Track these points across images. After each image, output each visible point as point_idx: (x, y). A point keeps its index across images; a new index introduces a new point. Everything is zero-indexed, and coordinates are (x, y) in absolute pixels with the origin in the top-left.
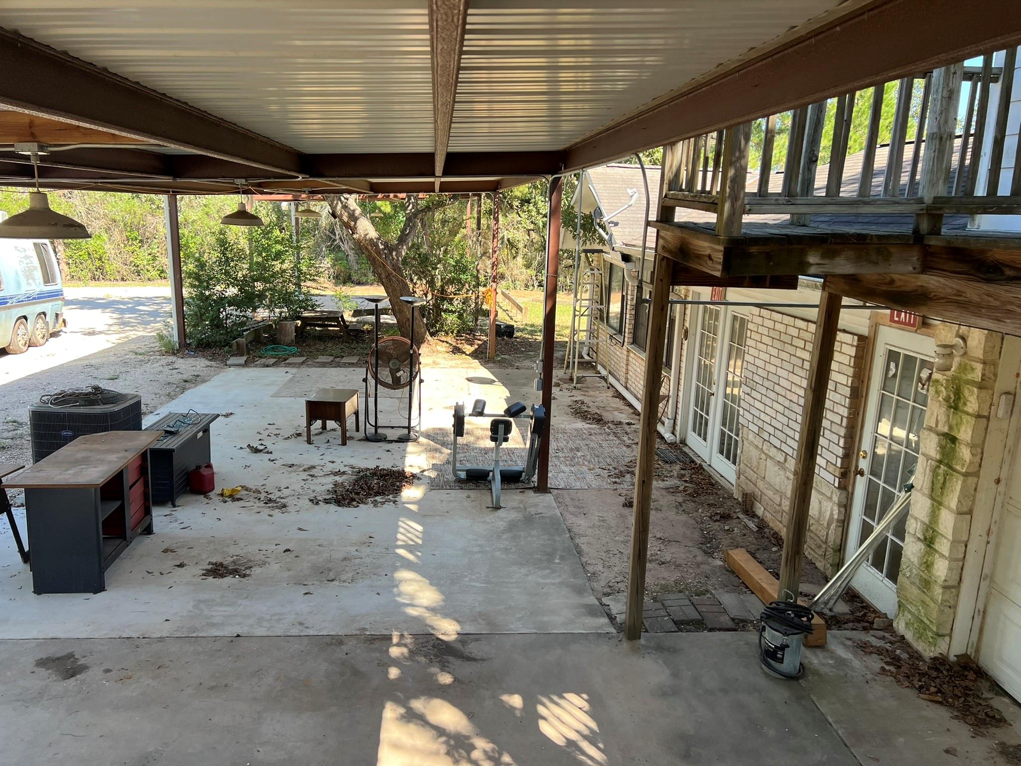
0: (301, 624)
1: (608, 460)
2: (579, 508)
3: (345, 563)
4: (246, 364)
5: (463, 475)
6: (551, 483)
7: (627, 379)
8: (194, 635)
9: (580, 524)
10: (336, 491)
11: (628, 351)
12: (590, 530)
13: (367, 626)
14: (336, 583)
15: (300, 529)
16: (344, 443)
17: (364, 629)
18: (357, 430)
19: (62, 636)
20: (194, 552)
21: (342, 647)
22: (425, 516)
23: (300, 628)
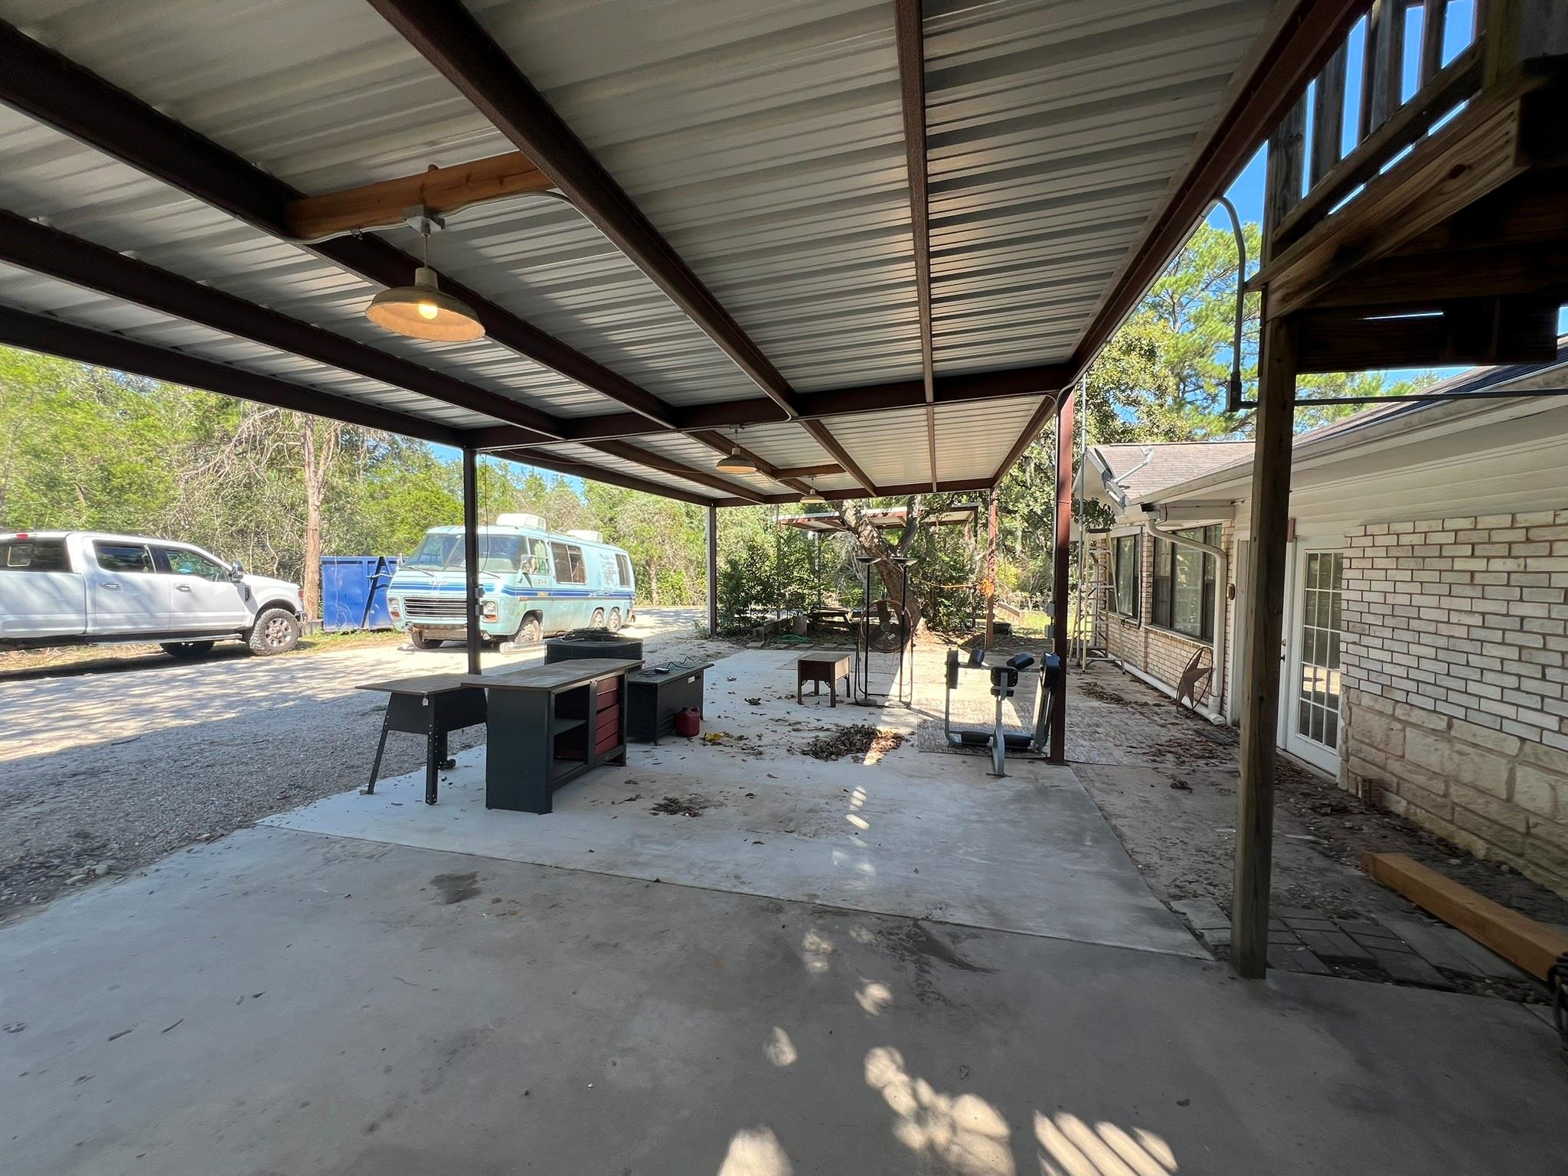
0: (737, 877)
1: (1139, 738)
2: (1109, 784)
3: (810, 815)
4: (762, 648)
5: (958, 739)
6: (1068, 756)
7: (1146, 663)
8: (611, 872)
9: (1115, 803)
10: (816, 745)
11: (1147, 631)
12: (1130, 811)
13: (819, 893)
14: (795, 835)
15: (769, 776)
16: (833, 705)
17: (815, 896)
18: (848, 696)
19: (479, 852)
20: (655, 786)
21: (780, 916)
22: (911, 776)
23: (735, 882)
